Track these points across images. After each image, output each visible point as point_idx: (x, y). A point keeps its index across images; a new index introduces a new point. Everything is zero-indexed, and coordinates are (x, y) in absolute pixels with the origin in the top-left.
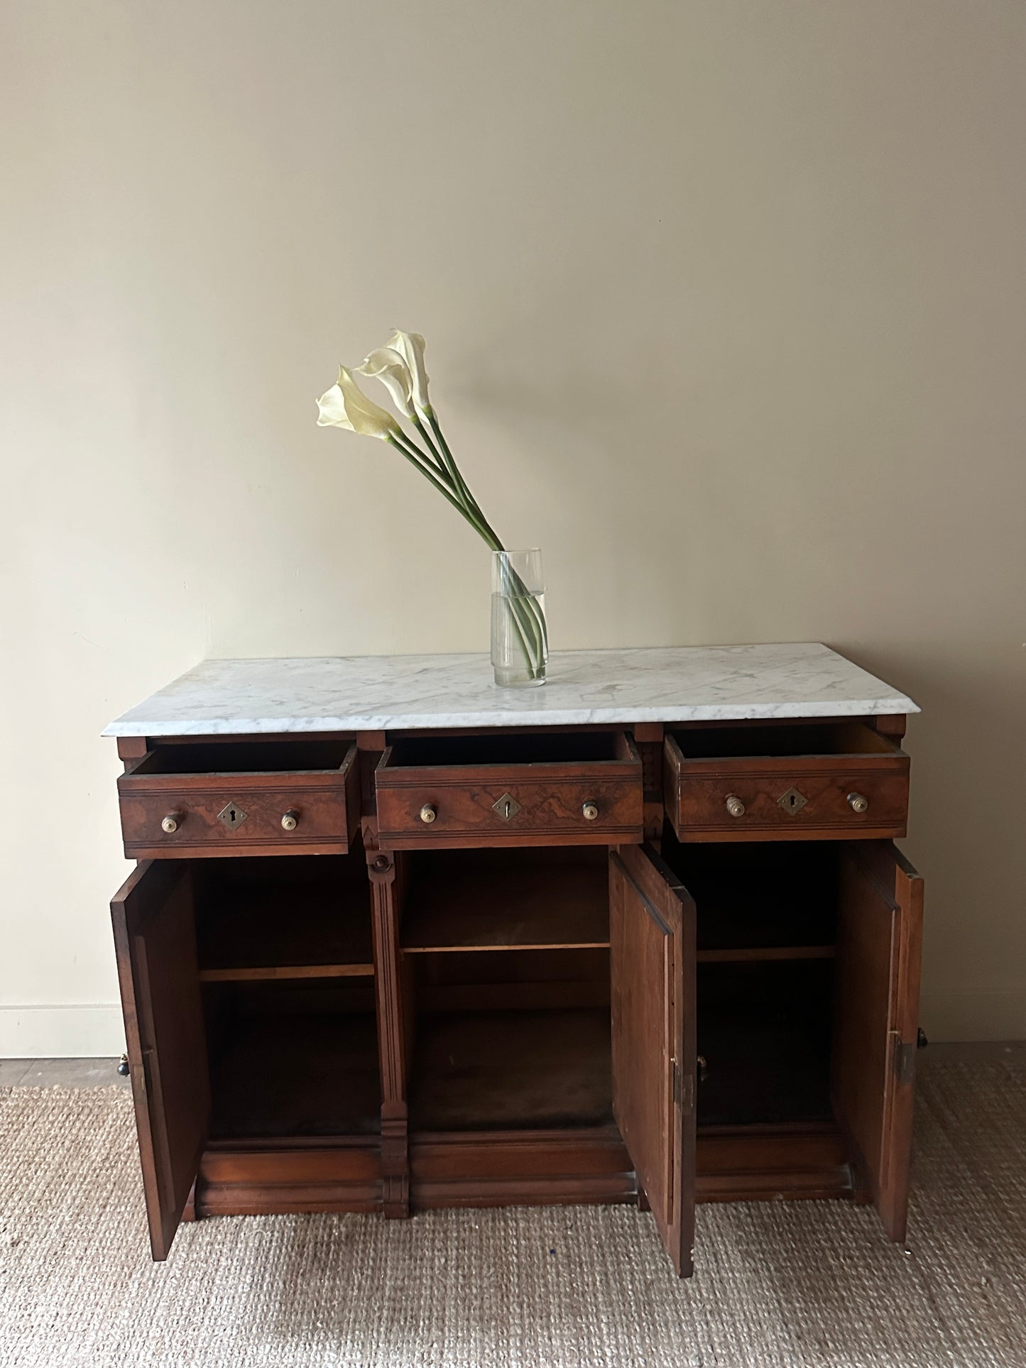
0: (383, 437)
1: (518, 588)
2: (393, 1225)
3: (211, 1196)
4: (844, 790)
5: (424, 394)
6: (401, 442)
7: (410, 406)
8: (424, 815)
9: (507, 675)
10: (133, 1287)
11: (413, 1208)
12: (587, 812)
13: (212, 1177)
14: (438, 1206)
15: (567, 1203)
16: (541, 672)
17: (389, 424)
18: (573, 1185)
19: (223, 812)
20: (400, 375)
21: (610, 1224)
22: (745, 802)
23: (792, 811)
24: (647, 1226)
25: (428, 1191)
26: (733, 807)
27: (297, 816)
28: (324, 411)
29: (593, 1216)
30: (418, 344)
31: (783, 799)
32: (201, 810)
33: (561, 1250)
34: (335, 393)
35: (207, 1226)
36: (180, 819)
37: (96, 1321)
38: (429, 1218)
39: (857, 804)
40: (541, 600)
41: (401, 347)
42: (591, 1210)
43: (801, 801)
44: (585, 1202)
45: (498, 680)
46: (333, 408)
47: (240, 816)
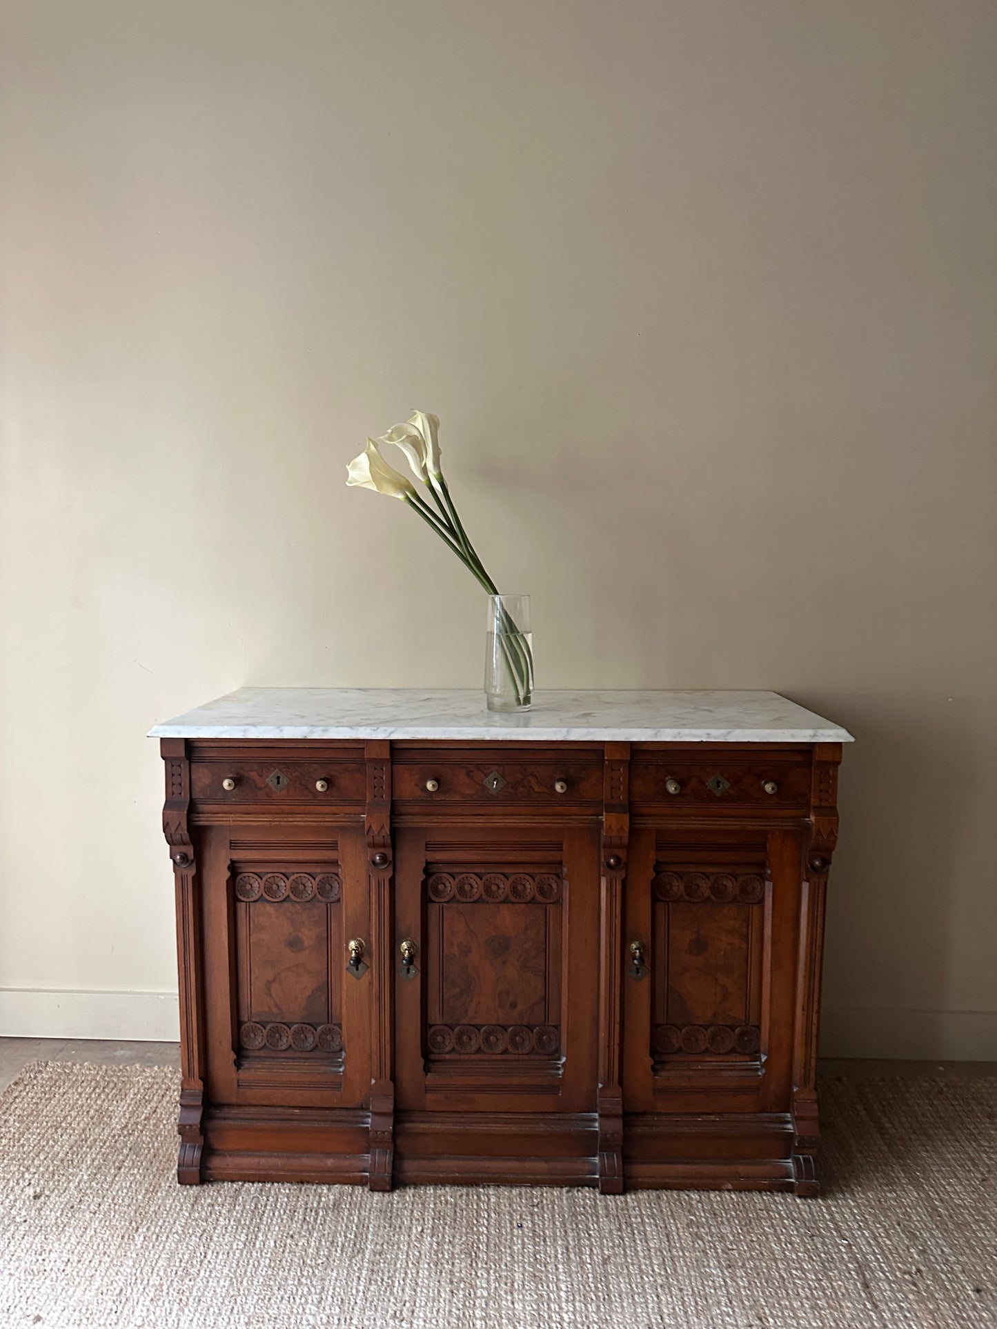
0: (401, 497)
1: (509, 628)
2: (377, 1196)
3: (216, 1162)
4: (759, 777)
5: (437, 463)
6: (416, 502)
7: (424, 470)
8: (429, 786)
9: (497, 701)
10: (139, 1240)
11: (396, 1183)
12: (558, 787)
13: (217, 1145)
14: (417, 1183)
15: (534, 1184)
17: (406, 487)
18: (541, 1166)
19: (270, 779)
20: (417, 445)
21: (573, 1203)
22: (681, 783)
23: (718, 794)
24: (606, 1207)
25: (409, 1167)
26: (672, 788)
27: (329, 781)
28: (352, 474)
29: (559, 1196)
30: (434, 423)
31: (710, 783)
32: (254, 775)
33: (527, 1224)
34: (363, 459)
35: (210, 1190)
36: (238, 781)
38: (410, 1192)
39: (769, 788)
40: (529, 637)
41: (420, 424)
42: (556, 1192)
43: (725, 785)
44: (553, 1184)
45: (490, 707)
46: (360, 472)
47: (284, 780)
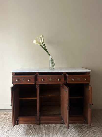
0: (39, 45)
1: (52, 60)
2: (38, 125)
3: (19, 122)
4: (84, 78)
5: (43, 41)
7: (42, 41)
8: (42, 80)
9: (51, 68)
10: (10, 131)
11: (40, 124)
12: (58, 80)
13: (19, 120)
14: (42, 124)
15: (56, 123)
16: (54, 68)
17: (40, 44)
18: (57, 121)
19: (22, 80)
20: (41, 38)
21: (60, 126)
22: (74, 79)
23: (79, 80)
24: (64, 126)
25: (41, 122)
26: (73, 80)
27: (30, 80)
28: (34, 42)
29: (59, 125)
30: (43, 36)
31: (78, 79)
32: (20, 79)
33: (55, 128)
34: (35, 40)
35: (18, 125)
36: (18, 80)
37: (6, 134)
38: (42, 125)
39: (85, 79)
40: (54, 61)
41: (41, 36)
42: (58, 124)
43: (80, 79)
44: (58, 123)
46: (35, 42)
47: (24, 80)
